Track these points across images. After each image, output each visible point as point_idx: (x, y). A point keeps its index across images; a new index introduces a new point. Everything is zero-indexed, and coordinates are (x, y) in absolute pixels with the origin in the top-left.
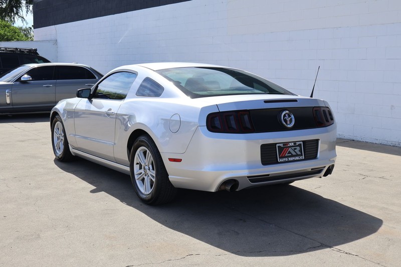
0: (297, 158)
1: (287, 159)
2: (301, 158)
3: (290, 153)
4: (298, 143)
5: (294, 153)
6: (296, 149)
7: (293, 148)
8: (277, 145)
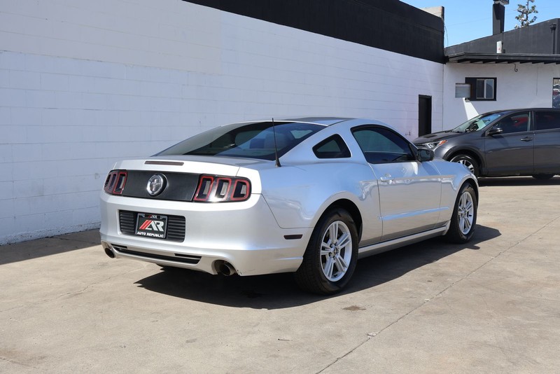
0: (157, 235)
1: (145, 234)
2: (162, 236)
3: (151, 227)
4: (162, 217)
5: (155, 229)
6: (158, 224)
7: (156, 222)
8: (139, 214)
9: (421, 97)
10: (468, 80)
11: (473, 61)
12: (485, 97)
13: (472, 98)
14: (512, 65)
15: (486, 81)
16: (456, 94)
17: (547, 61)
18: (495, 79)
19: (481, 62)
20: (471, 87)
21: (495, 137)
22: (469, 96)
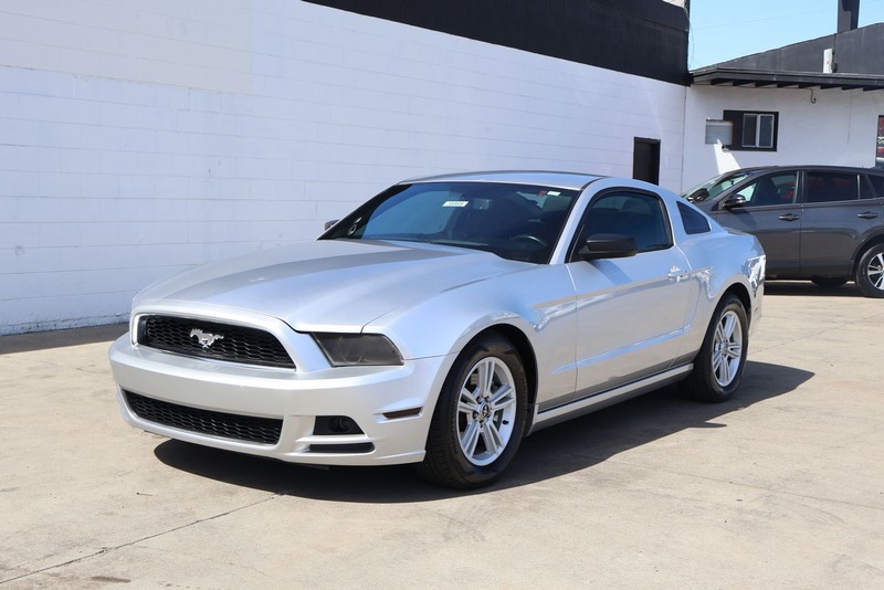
9: (638, 142)
10: (728, 115)
11: (737, 83)
12: (757, 145)
13: (735, 145)
14: (806, 92)
15: (759, 117)
16: (707, 137)
17: (869, 86)
18: (776, 114)
19: (752, 85)
20: (734, 127)
21: (735, 213)
22: (729, 142)
